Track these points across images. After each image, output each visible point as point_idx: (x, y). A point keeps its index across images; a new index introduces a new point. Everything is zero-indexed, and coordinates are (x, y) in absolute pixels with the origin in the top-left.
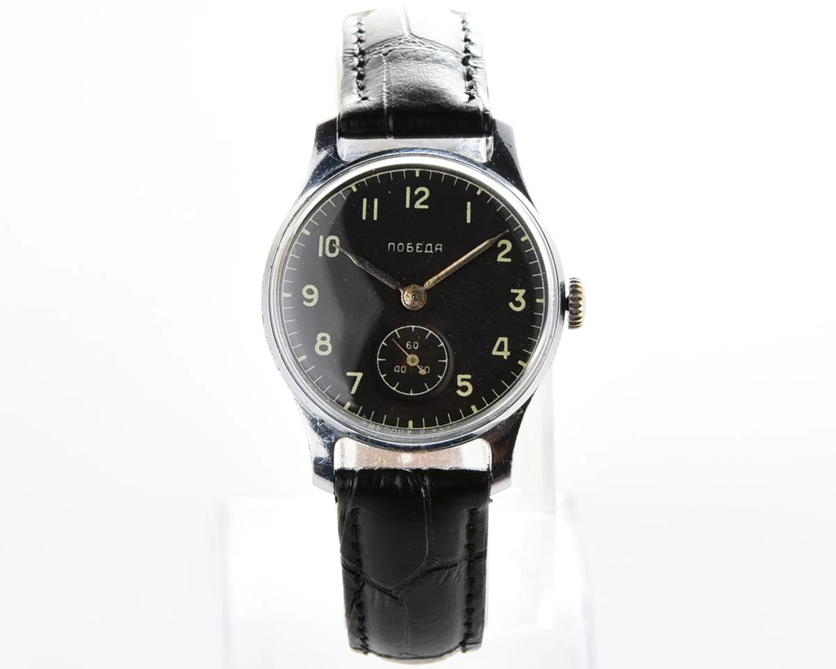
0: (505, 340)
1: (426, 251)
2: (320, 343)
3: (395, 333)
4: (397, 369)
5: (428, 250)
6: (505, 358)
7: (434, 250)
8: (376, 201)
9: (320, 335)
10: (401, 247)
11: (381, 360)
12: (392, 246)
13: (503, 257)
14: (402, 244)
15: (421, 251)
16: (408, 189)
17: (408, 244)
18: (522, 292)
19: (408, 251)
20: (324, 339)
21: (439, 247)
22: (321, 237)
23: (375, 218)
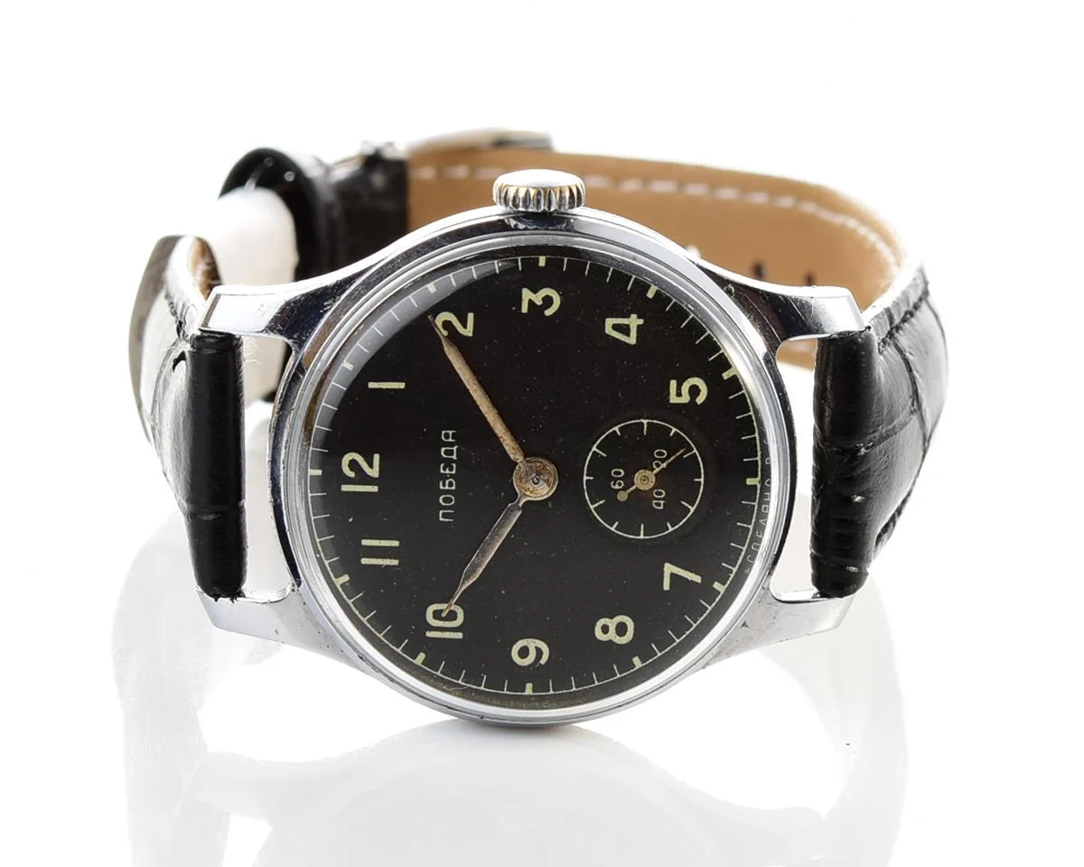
0: (610, 322)
1: (454, 457)
2: (612, 635)
3: (595, 509)
4: (659, 505)
5: (452, 454)
6: (641, 322)
7: (451, 444)
8: (365, 542)
9: (599, 634)
10: (445, 500)
11: (642, 532)
12: (445, 516)
13: (465, 326)
14: (441, 498)
15: (454, 465)
16: (345, 488)
17: (441, 487)
18: (527, 294)
19: (454, 488)
20: (605, 629)
21: (448, 435)
22: (429, 634)
23: (396, 543)
